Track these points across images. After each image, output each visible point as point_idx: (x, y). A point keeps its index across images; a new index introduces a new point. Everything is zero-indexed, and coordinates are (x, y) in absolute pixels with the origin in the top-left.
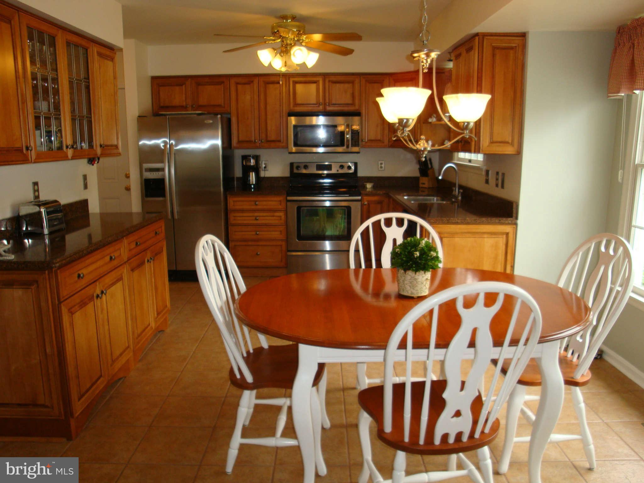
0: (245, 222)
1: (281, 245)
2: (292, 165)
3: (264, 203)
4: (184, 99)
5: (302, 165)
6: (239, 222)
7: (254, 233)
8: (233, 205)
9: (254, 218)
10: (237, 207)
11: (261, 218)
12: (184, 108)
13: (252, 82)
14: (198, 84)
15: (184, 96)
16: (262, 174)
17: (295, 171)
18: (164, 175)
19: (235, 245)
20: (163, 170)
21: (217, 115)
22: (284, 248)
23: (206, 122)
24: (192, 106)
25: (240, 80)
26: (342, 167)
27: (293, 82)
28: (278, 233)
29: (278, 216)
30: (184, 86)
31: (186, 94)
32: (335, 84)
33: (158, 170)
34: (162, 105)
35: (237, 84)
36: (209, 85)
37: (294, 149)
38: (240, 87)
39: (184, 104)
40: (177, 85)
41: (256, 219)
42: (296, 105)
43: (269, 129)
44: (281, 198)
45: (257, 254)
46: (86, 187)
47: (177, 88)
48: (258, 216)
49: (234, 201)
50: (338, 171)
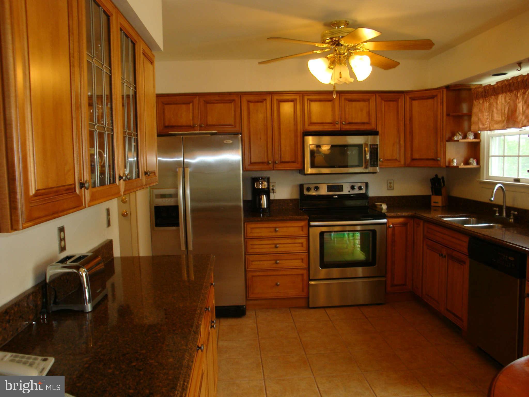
0: (264, 250)
1: (302, 275)
2: (301, 186)
3: (285, 229)
4: (191, 118)
5: (312, 187)
6: (258, 250)
7: (273, 262)
8: (251, 233)
9: (273, 246)
10: (255, 235)
11: (281, 245)
12: (192, 127)
13: (265, 100)
14: (207, 102)
15: (191, 114)
16: (272, 197)
17: (306, 193)
18: (177, 201)
19: (253, 276)
20: (176, 195)
21: (237, 134)
22: (305, 277)
23: (225, 142)
24: (200, 126)
25: (251, 98)
26: (353, 188)
27: (308, 99)
28: (300, 261)
29: (299, 243)
30: (191, 104)
31: (193, 113)
32: (350, 103)
33: (170, 196)
34: (167, 124)
35: (249, 102)
36: (219, 103)
37: (309, 170)
38: (251, 105)
39: (191, 123)
40: (184, 104)
41: (276, 247)
42: (311, 124)
43: (283, 149)
44: (302, 224)
45: (277, 285)
46: (109, 224)
47: (184, 106)
48: (278, 244)
49: (251, 228)
50: (349, 191)
